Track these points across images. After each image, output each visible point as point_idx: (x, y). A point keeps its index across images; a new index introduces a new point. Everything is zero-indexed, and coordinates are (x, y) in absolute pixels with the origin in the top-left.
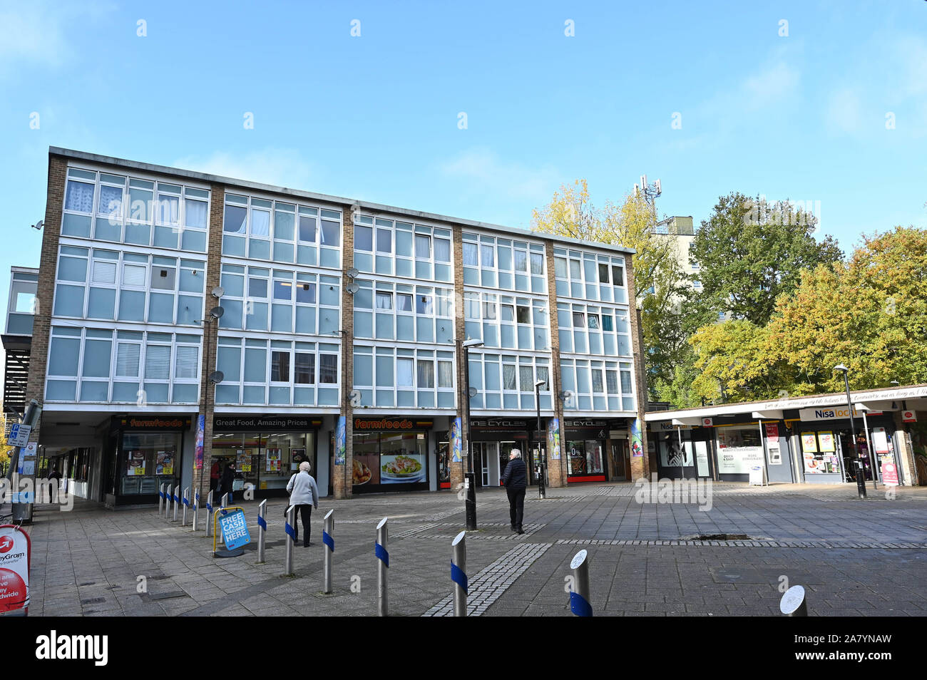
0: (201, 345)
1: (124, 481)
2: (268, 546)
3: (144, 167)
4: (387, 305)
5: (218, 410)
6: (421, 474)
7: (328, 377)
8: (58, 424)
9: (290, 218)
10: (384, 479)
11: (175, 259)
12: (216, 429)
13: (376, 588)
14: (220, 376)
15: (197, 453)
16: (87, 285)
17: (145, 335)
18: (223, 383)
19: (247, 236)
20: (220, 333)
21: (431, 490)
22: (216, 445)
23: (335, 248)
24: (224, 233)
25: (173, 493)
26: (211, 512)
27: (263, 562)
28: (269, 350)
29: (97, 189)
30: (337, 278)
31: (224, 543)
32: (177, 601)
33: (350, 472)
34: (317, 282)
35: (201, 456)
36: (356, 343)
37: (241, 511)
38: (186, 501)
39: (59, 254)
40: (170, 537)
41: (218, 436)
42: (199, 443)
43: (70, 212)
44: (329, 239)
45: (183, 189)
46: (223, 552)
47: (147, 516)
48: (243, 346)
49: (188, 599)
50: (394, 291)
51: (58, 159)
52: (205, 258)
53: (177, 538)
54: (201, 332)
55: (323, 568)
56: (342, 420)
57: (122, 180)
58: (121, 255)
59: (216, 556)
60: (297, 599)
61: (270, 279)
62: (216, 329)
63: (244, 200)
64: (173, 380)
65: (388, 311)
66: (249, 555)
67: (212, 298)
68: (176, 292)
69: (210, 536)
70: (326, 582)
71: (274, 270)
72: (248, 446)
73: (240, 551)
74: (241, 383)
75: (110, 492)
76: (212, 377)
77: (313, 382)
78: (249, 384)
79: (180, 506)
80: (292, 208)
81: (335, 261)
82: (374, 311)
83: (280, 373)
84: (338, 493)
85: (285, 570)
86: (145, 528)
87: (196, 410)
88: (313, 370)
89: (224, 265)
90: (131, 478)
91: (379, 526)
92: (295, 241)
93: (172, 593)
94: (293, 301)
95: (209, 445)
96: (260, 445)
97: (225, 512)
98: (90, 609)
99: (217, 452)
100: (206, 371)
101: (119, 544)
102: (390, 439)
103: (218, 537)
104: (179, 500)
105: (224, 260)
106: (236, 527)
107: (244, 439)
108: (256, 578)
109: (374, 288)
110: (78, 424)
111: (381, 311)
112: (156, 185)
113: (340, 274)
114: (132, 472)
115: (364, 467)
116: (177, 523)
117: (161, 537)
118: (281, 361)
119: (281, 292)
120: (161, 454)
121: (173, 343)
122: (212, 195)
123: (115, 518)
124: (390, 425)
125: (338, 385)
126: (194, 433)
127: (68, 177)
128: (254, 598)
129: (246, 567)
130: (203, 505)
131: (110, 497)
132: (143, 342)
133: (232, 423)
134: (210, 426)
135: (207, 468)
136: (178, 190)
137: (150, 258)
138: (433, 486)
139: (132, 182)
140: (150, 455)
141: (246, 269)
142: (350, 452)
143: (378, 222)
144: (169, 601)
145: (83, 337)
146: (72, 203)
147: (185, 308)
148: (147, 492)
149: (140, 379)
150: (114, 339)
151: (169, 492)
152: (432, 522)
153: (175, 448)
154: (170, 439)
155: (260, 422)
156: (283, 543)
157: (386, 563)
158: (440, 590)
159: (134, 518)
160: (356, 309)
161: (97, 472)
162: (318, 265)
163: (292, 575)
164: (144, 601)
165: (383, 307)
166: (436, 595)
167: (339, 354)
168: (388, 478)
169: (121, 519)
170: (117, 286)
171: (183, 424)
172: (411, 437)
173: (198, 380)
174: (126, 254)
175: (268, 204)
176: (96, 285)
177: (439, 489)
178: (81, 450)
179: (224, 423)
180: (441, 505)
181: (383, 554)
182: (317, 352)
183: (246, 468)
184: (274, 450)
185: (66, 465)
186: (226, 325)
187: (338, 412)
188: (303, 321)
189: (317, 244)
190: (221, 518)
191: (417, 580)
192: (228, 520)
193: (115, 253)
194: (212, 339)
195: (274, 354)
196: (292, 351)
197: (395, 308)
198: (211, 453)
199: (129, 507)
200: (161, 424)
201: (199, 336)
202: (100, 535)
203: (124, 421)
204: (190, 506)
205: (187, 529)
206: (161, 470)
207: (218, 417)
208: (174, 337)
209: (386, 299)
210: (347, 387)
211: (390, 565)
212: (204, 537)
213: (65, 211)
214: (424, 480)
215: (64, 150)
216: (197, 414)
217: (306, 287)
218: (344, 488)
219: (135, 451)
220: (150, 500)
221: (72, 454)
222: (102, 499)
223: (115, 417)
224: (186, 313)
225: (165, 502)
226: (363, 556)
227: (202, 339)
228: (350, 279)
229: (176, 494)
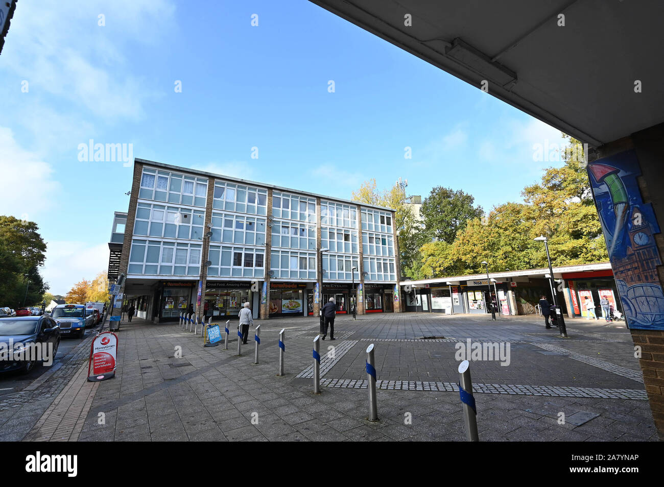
0: (201, 249)
1: (164, 311)
2: (229, 341)
3: (178, 168)
4: (286, 232)
5: (208, 279)
6: (300, 309)
7: (259, 264)
8: (134, 284)
9: (244, 193)
10: (283, 311)
11: (191, 210)
12: (207, 287)
13: (279, 361)
14: (210, 263)
15: (198, 298)
16: (149, 221)
17: (176, 244)
18: (211, 266)
19: (224, 200)
20: (211, 244)
21: (305, 315)
22: (207, 295)
23: (264, 206)
24: (214, 199)
25: (186, 317)
26: (204, 326)
27: (227, 349)
28: (233, 251)
29: (156, 178)
30: (265, 220)
31: (209, 340)
32: (186, 367)
33: (268, 308)
34: (256, 222)
35: (200, 300)
36: (272, 249)
37: (218, 325)
38: (192, 321)
39: (137, 207)
40: (184, 337)
41: (208, 290)
42: (199, 294)
43: (143, 187)
44: (261, 202)
45: (196, 179)
46: (209, 345)
47: (174, 327)
48: (221, 250)
49: (191, 367)
50: (290, 226)
51: (139, 164)
52: (205, 210)
53: (187, 338)
54: (202, 243)
55: (255, 352)
56: (265, 284)
57: (168, 174)
58: (166, 208)
59: (205, 346)
60: (243, 366)
61: (234, 220)
62: (209, 242)
63: (224, 184)
64: (188, 265)
65: (287, 235)
66: (220, 346)
67: (207, 228)
68: (191, 225)
69: (203, 337)
70: (256, 358)
71: (236, 216)
72: (222, 295)
73: (216, 344)
74: (219, 267)
75: (157, 316)
76: (206, 263)
77: (252, 266)
78: (223, 267)
79: (189, 323)
80: (245, 188)
81: (264, 213)
82: (281, 235)
83: (237, 262)
84: (262, 317)
85: (237, 353)
86: (173, 333)
87: (199, 278)
88: (252, 261)
89: (214, 213)
90: (167, 310)
91: (281, 333)
92: (246, 203)
93: (184, 364)
94: (244, 230)
95: (204, 294)
96: (227, 294)
97: (210, 326)
98: (145, 371)
99: (208, 298)
100: (203, 261)
101: (160, 341)
102: (286, 292)
103: (206, 337)
104: (189, 320)
105: (213, 211)
106: (215, 333)
107: (220, 292)
108: (224, 356)
109: (281, 225)
110: (143, 284)
111: (284, 235)
112: (183, 177)
113: (266, 218)
114: (167, 307)
115: (274, 305)
116: (187, 330)
117: (180, 337)
118: (238, 257)
119: (239, 225)
120: (181, 299)
121: (189, 248)
122: (209, 182)
123: (158, 328)
124: (287, 286)
125: (264, 268)
126: (197, 289)
127: (143, 172)
128: (223, 366)
129: (219, 351)
130: (200, 322)
131: (157, 319)
132: (175, 247)
133: (215, 285)
134: (204, 286)
135: (203, 305)
136: (193, 179)
137: (180, 209)
138: (306, 314)
139: (173, 175)
140: (176, 299)
141: (223, 215)
142: (268, 298)
143: (283, 195)
144: (183, 368)
145: (147, 244)
146: (144, 185)
147: (195, 232)
148: (175, 316)
149: (173, 264)
150: (162, 246)
151: (184, 316)
152: (305, 330)
153: (188, 296)
154: (186, 292)
155: (227, 285)
156: (236, 340)
157: (283, 350)
158: (308, 362)
159: (167, 328)
160: (272, 234)
161: (151, 307)
162: (256, 214)
163: (240, 355)
164: (171, 368)
165: (285, 233)
166: (306, 364)
167: (265, 254)
168: (285, 310)
169: (162, 328)
170: (164, 222)
171: (192, 285)
172: (296, 292)
173: (200, 265)
174: (168, 207)
175: (234, 186)
176: (154, 221)
177: (308, 315)
178: (144, 296)
179: (210, 285)
180: (309, 323)
181: (282, 345)
182: (254, 253)
183: (220, 305)
184: (233, 297)
185: (136, 303)
186: (213, 240)
187: (263, 280)
188: (249, 239)
189: (256, 204)
190: (208, 329)
191: (298, 357)
192: (211, 329)
193: (163, 207)
194: (207, 246)
195: (235, 253)
196: (243, 252)
197: (290, 234)
198: (205, 298)
199: (164, 323)
200: (182, 285)
201: (201, 245)
202: (151, 336)
203: (164, 283)
204: (194, 323)
205: (192, 334)
206: (181, 306)
207: (208, 282)
208: (189, 245)
209: (286, 229)
210: (267, 268)
211: (285, 350)
212: (200, 337)
213: (141, 187)
214: (301, 311)
215: (142, 160)
216: (199, 280)
217: (251, 223)
218: (265, 314)
219: (169, 297)
220: (175, 320)
221: (139, 298)
222: (153, 319)
223: (161, 281)
224: (195, 234)
225: (182, 321)
226: (273, 346)
227: (202, 246)
228: (270, 220)
229: (188, 317)
